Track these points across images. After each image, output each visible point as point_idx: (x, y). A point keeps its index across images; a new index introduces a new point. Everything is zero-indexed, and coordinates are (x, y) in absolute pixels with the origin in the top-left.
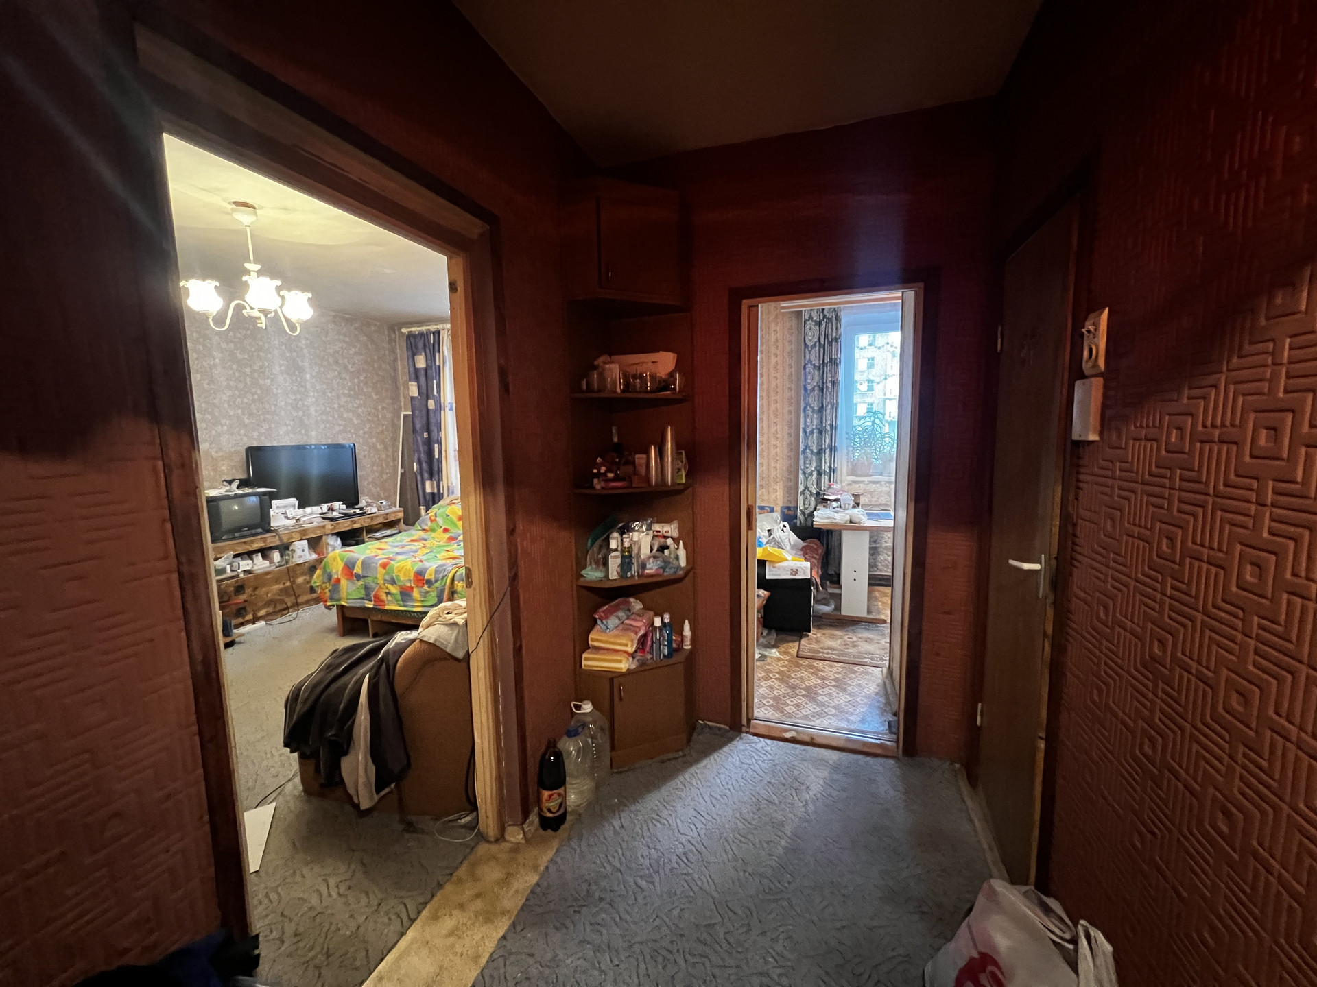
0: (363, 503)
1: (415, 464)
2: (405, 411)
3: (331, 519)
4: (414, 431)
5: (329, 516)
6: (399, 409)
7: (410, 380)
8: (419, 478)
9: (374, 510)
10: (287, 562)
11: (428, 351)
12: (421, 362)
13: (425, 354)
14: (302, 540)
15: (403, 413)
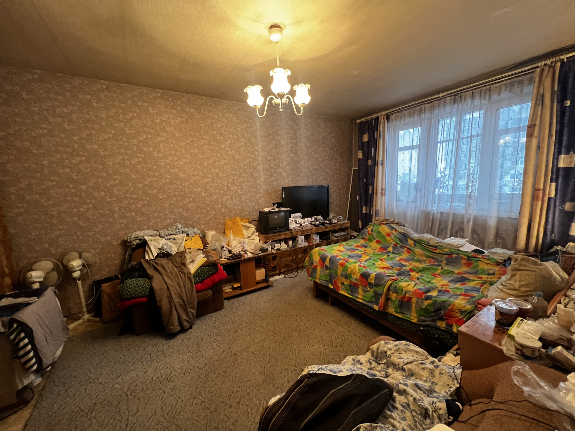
0: (331, 217)
1: (358, 197)
2: (354, 167)
3: (315, 225)
4: (359, 178)
5: (314, 223)
6: (352, 167)
7: (359, 150)
8: (359, 204)
9: (336, 221)
10: (295, 246)
11: (370, 130)
12: (366, 138)
13: (369, 133)
14: (302, 235)
15: (353, 168)
